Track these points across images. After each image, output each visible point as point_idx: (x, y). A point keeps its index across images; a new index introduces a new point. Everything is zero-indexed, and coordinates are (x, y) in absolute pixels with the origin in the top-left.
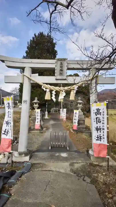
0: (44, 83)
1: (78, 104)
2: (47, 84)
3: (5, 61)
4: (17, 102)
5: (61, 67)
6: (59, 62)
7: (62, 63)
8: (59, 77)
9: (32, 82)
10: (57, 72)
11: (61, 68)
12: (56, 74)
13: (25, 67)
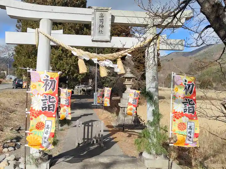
0: (72, 47)
1: (126, 79)
2: (78, 47)
3: (7, 7)
4: (5, 72)
5: (102, 21)
6: (98, 14)
7: (103, 15)
8: (97, 38)
9: (52, 44)
10: (95, 28)
11: (101, 23)
12: (92, 33)
13: (41, 19)
